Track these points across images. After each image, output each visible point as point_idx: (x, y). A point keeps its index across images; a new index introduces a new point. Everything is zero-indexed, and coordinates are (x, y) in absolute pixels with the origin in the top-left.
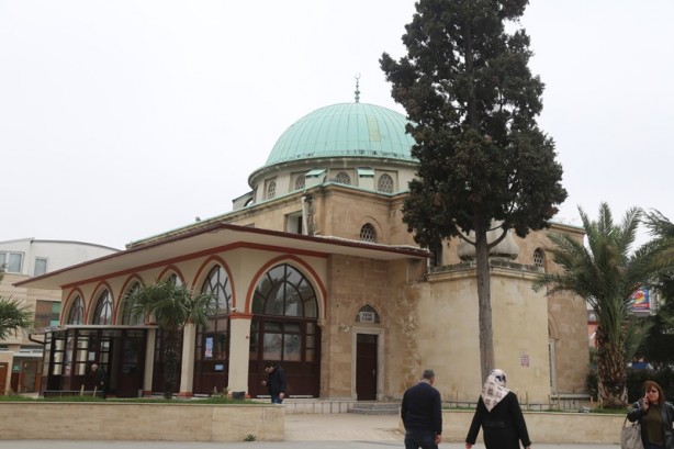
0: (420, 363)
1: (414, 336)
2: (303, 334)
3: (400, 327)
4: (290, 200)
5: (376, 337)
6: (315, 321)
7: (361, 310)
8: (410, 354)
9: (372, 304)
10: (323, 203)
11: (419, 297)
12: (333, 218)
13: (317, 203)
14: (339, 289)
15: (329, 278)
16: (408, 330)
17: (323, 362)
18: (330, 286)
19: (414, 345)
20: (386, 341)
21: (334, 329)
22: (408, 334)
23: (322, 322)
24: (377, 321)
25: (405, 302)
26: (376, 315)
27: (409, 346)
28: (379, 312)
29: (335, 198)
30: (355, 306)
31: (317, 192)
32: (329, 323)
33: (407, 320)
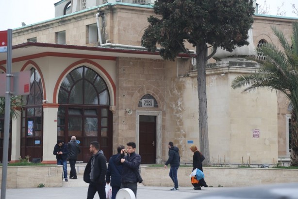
0: (185, 136)
1: (181, 116)
2: (99, 116)
3: (172, 109)
4: (89, 14)
5: (155, 117)
6: (108, 107)
7: (141, 99)
8: (179, 129)
9: (151, 92)
10: (112, 18)
11: (185, 88)
12: (119, 30)
13: (108, 18)
14: (124, 84)
15: (117, 75)
16: (178, 112)
17: (114, 136)
18: (118, 82)
19: (182, 123)
20: (163, 120)
21: (121, 113)
22: (178, 115)
23: (113, 108)
24: (156, 105)
25: (176, 91)
26: (156, 102)
27: (178, 124)
28: (158, 99)
29: (120, 14)
30: (137, 95)
31: (107, 9)
32: (117, 109)
33: (177, 105)
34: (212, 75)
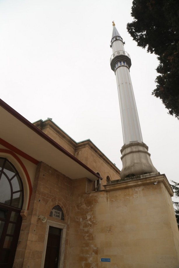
0: (96, 252)
1: (91, 230)
2: (7, 221)
3: (79, 224)
5: (60, 230)
6: (19, 211)
7: (53, 209)
8: (87, 245)
9: (61, 205)
11: (96, 201)
14: (43, 188)
15: (37, 178)
16: (86, 226)
18: (36, 185)
19: (91, 237)
20: (67, 234)
21: (34, 220)
22: (86, 229)
23: (25, 211)
24: (63, 219)
25: (84, 206)
26: (63, 214)
27: (86, 238)
28: (65, 212)
30: (51, 204)
32: (31, 214)
33: (85, 219)
34: (135, 186)
